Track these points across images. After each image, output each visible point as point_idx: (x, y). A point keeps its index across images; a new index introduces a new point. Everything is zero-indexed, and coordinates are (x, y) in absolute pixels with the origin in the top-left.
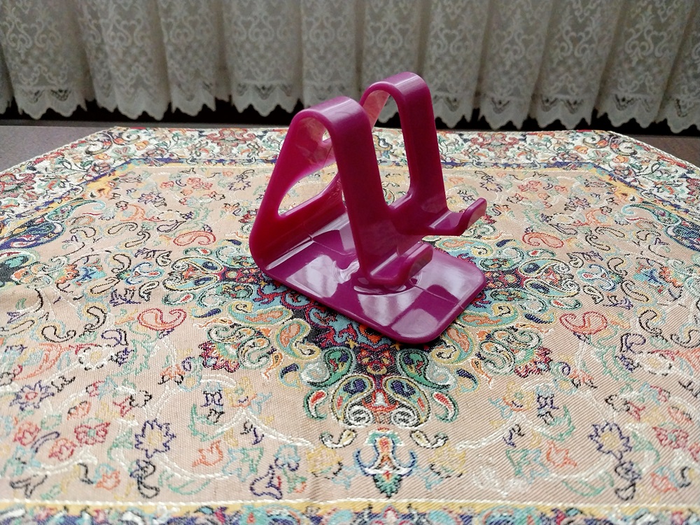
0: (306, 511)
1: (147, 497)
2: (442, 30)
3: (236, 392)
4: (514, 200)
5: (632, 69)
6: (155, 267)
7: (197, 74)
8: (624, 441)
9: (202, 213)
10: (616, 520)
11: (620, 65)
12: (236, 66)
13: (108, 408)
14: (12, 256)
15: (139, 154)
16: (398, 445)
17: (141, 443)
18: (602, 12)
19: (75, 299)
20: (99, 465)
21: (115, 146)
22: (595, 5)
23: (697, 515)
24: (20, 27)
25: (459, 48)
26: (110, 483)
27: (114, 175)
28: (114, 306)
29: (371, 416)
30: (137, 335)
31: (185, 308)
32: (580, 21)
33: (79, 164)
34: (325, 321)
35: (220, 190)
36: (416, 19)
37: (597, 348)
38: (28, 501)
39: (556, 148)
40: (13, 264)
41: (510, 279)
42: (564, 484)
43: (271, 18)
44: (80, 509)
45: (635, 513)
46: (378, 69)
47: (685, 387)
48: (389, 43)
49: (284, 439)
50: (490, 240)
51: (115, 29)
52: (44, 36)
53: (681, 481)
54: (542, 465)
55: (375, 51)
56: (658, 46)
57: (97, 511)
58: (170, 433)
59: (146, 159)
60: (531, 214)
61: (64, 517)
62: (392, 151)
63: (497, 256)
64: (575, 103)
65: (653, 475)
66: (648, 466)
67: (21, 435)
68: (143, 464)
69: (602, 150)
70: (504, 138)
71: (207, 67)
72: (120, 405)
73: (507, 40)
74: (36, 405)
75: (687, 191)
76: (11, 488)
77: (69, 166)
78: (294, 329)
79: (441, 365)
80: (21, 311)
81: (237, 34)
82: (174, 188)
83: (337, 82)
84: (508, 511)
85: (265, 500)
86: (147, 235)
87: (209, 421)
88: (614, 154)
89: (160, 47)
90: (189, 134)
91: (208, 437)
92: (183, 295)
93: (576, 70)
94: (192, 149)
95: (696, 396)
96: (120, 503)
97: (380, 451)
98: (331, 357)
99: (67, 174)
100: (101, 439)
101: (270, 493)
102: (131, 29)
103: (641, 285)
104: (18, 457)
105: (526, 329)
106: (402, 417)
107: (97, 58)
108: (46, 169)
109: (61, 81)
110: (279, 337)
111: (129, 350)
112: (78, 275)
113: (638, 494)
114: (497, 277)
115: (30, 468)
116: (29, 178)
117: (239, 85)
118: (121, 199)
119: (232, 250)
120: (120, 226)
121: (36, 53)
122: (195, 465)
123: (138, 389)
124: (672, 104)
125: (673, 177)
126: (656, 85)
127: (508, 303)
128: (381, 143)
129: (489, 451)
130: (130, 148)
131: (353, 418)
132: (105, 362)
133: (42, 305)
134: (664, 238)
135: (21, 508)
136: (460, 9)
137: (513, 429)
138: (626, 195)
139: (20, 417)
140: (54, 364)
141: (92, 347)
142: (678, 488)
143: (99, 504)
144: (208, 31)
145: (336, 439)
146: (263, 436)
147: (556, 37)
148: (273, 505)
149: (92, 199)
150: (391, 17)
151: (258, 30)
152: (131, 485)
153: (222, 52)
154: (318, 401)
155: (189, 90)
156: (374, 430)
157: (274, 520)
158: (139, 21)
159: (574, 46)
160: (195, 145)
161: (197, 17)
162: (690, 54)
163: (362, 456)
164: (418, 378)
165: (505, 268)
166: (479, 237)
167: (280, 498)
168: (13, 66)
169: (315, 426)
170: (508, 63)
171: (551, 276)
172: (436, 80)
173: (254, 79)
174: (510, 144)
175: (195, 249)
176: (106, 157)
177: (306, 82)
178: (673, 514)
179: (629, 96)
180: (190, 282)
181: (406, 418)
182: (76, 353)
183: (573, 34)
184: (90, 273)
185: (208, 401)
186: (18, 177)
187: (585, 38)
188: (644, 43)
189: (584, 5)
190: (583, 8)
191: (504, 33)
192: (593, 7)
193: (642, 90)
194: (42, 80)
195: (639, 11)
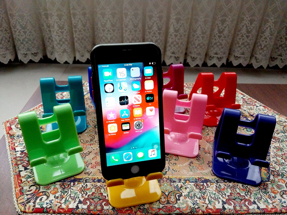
2: (173, 33)
5: (239, 47)
7: (85, 47)
11: (235, 44)
16: (166, 165)
18: (229, 28)
24: (21, 31)
25: (179, 39)
32: (221, 30)
36: (164, 29)
37: (212, 145)
38: (89, 176)
42: (201, 173)
43: (112, 28)
48: (154, 37)
51: (57, 33)
52: (30, 34)
54: (196, 169)
56: (248, 38)
64: (220, 58)
71: (89, 45)
73: (196, 36)
74: (84, 157)
81: (100, 33)
84: (189, 178)
89: (72, 38)
93: (220, 47)
102: (62, 33)
107: (49, 41)
109: (35, 50)
121: (26, 40)
124: (254, 58)
126: (248, 52)
129: (185, 166)
136: (179, 26)
137: (190, 162)
144: (89, 32)
147: (213, 35)
150: (155, 28)
151: (108, 32)
155: (82, 53)
158: (65, 30)
159: (219, 38)
161: (86, 28)
162: (259, 41)
168: (17, 44)
170: (196, 44)
172: (171, 50)
179: (239, 56)
181: (167, 160)
182: (90, 146)
183: (219, 34)
187: (223, 36)
188: (243, 38)
189: (222, 24)
190: (222, 26)
191: (195, 34)
192: (225, 26)
193: (243, 54)
194: (28, 49)
195: (241, 26)
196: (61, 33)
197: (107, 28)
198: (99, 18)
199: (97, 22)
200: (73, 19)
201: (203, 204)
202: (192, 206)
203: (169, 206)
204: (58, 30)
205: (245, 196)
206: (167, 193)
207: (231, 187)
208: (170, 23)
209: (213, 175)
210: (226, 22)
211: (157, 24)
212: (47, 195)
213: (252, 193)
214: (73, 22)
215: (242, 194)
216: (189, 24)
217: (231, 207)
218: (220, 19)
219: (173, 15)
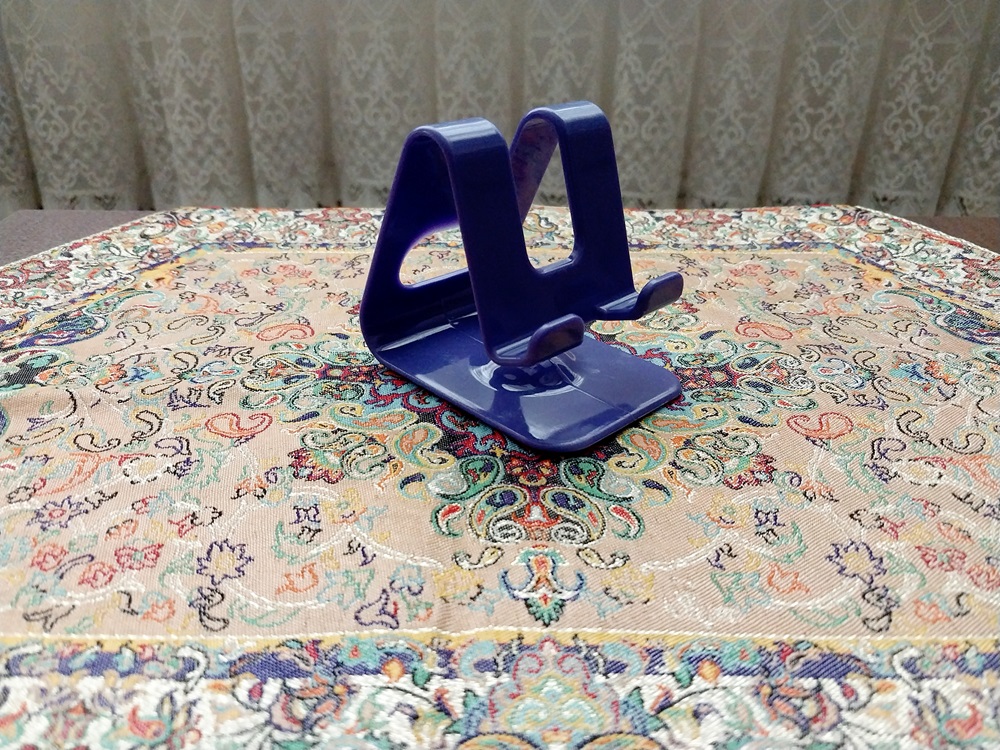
0: (432, 643)
1: (212, 630)
2: (629, 106)
3: (339, 505)
4: (725, 286)
5: (895, 158)
6: (231, 365)
7: (293, 171)
8: (876, 562)
9: (297, 304)
10: (865, 655)
11: (878, 152)
12: (347, 160)
13: (162, 528)
14: (35, 355)
15: (212, 238)
16: (560, 564)
17: (205, 567)
18: (849, 81)
19: (120, 401)
20: (148, 593)
21: (179, 228)
22: (839, 71)
23: (977, 648)
24: (53, 111)
25: (654, 131)
26: (161, 614)
27: (178, 262)
28: (174, 410)
29: (523, 531)
30: (203, 443)
31: (270, 412)
32: (819, 92)
33: (131, 250)
34: (462, 426)
35: (321, 278)
37: (839, 454)
38: (47, 636)
39: (783, 226)
40: (38, 364)
41: (719, 376)
42: (792, 614)
43: (395, 95)
44: (120, 644)
45: (892, 647)
47: (961, 500)
49: (401, 557)
50: (691, 330)
51: (183, 112)
52: (86, 122)
53: (956, 609)
54: (761, 590)
56: (930, 123)
57: (143, 647)
58: (246, 555)
59: (222, 243)
60: (748, 302)
61: (97, 653)
62: (557, 232)
63: (701, 350)
65: (916, 602)
66: (909, 592)
67: (41, 559)
68: (207, 592)
69: (846, 227)
70: (711, 215)
71: (308, 162)
72: (178, 524)
73: (720, 119)
74: (63, 523)
75: (964, 274)
76: (24, 621)
77: (117, 252)
78: (420, 435)
79: (621, 475)
80: (47, 417)
81: (349, 116)
82: (260, 277)
84: (713, 645)
85: (375, 631)
86: (221, 330)
87: (301, 541)
88: (862, 232)
89: (243, 134)
90: (281, 214)
91: (298, 559)
92: (269, 396)
93: (817, 160)
94: (285, 232)
95: (976, 510)
96: (174, 637)
97: (535, 572)
98: (471, 467)
99: (114, 261)
100: (151, 563)
101: (382, 623)
102: (205, 112)
103: (900, 382)
104: (35, 583)
105: (739, 434)
106: (566, 534)
107: (157, 151)
108: (86, 256)
109: (108, 184)
110: (399, 443)
111: (192, 460)
112: (126, 376)
113: (896, 626)
114: (700, 375)
115: (51, 597)
116: (64, 266)
117: (352, 186)
118: (186, 289)
119: (338, 345)
120: (184, 320)
121: (73, 144)
122: (278, 591)
123: (203, 505)
124: (954, 202)
125: (944, 258)
126: (930, 178)
127: (715, 404)
128: (543, 223)
129: (685, 573)
130: (200, 231)
131: (499, 534)
132: (159, 475)
133: (75, 409)
134: (930, 327)
135: (38, 644)
136: (653, 80)
137: (721, 549)
138: (879, 280)
139: (40, 538)
140: (89, 476)
141: (142, 457)
142: (952, 617)
143: (146, 638)
144: (309, 113)
145: (474, 559)
146: (375, 555)
147: (788, 115)
148: (385, 636)
149: (148, 290)
151: (377, 110)
152: (189, 617)
153: (328, 142)
154: (451, 516)
155: (282, 192)
156: (528, 546)
157: (387, 654)
158: (215, 101)
159: (813, 127)
160: (289, 228)
161: (295, 95)
162: (973, 137)
163: (509, 577)
164: (589, 489)
165: (710, 364)
166: (676, 329)
167: (397, 628)
168: (41, 163)
169: (447, 546)
170: (723, 151)
171: (775, 372)
173: (372, 177)
174: (719, 222)
175: (286, 344)
176: (167, 241)
178: (945, 649)
179: (892, 194)
180: (279, 381)
181: (572, 534)
182: (120, 464)
183: (809, 110)
184: (141, 373)
185: (299, 517)
186: (47, 264)
187: (827, 116)
188: (908, 122)
189: (824, 71)
190: (823, 75)
191: (715, 110)
192: (836, 74)
193: (910, 184)
194: (81, 182)
195: (899, 78)
196: (197, 115)
197: (374, 93)
198: (344, 55)
199: (336, 74)
200: (243, 59)
208: (619, 67)
210: (838, 62)
211: (566, 72)
214: (245, 71)
216: (690, 70)
218: (814, 49)
219: (630, 34)
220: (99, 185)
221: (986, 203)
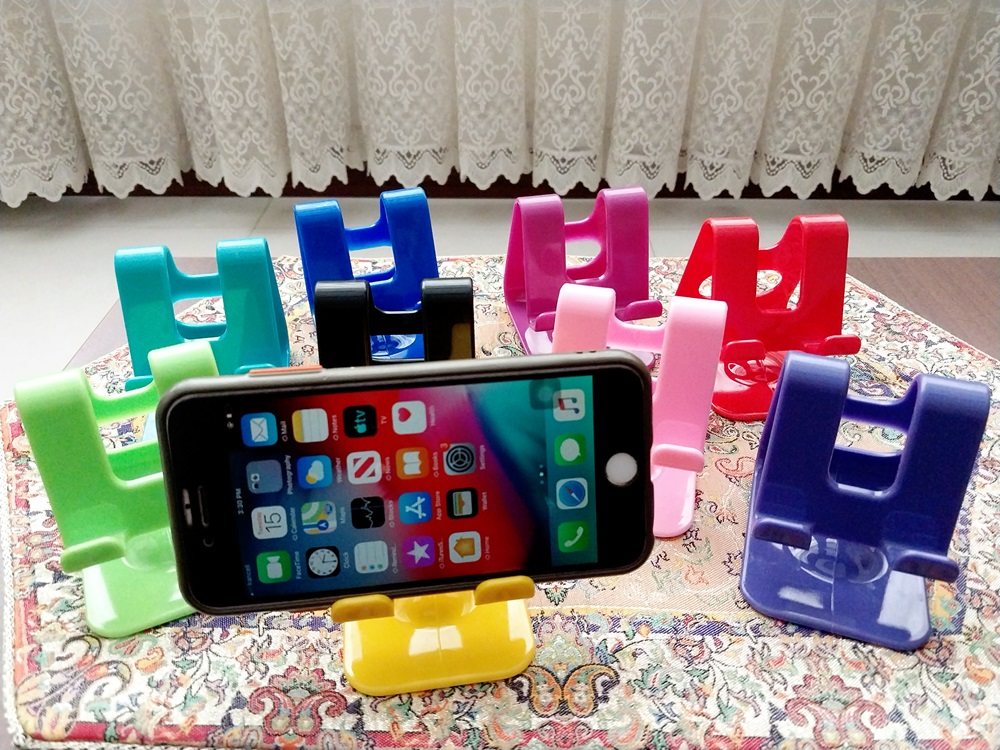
2: (634, 77)
5: (882, 121)
7: (324, 138)
10: (732, 622)
11: (867, 115)
12: (372, 126)
18: (841, 52)
22: (831, 41)
24: (101, 85)
25: (657, 101)
32: (813, 62)
36: (601, 64)
37: (745, 489)
42: (696, 597)
43: (417, 67)
46: (554, 127)
48: (567, 95)
51: (223, 88)
52: (131, 94)
54: (680, 582)
55: (550, 105)
56: (916, 90)
61: (312, 617)
64: (809, 165)
71: (336, 129)
73: (719, 88)
81: (374, 87)
83: (503, 146)
84: (648, 615)
89: (278, 107)
93: (809, 124)
102: (242, 87)
107: (197, 120)
109: (153, 150)
117: (378, 151)
121: (121, 116)
124: (937, 162)
126: (914, 141)
136: (657, 52)
137: (660, 555)
144: (337, 84)
147: (784, 81)
150: (569, 63)
151: (400, 82)
153: (354, 108)
155: (313, 158)
158: (252, 76)
159: (806, 94)
161: (324, 68)
162: (957, 100)
170: (721, 118)
171: (714, 423)
172: (628, 141)
173: (395, 143)
177: (463, 146)
179: (878, 156)
183: (804, 78)
187: (820, 84)
188: (897, 88)
189: (818, 41)
190: (817, 45)
191: (715, 79)
192: (829, 45)
193: (896, 147)
194: (130, 151)
195: (889, 47)
196: (237, 91)
197: (398, 67)
198: (369, 29)
199: (362, 46)
200: (276, 38)
201: (695, 719)
202: (655, 726)
203: (564, 723)
204: (227, 78)
205: (864, 690)
206: (561, 675)
207: (808, 651)
208: (626, 41)
209: (742, 605)
210: (832, 32)
211: (576, 46)
212: (122, 676)
213: (891, 677)
214: (278, 49)
215: (848, 682)
216: (692, 42)
217: (806, 733)
218: (810, 20)
219: (636, 10)
220: (145, 152)
221: (966, 164)
